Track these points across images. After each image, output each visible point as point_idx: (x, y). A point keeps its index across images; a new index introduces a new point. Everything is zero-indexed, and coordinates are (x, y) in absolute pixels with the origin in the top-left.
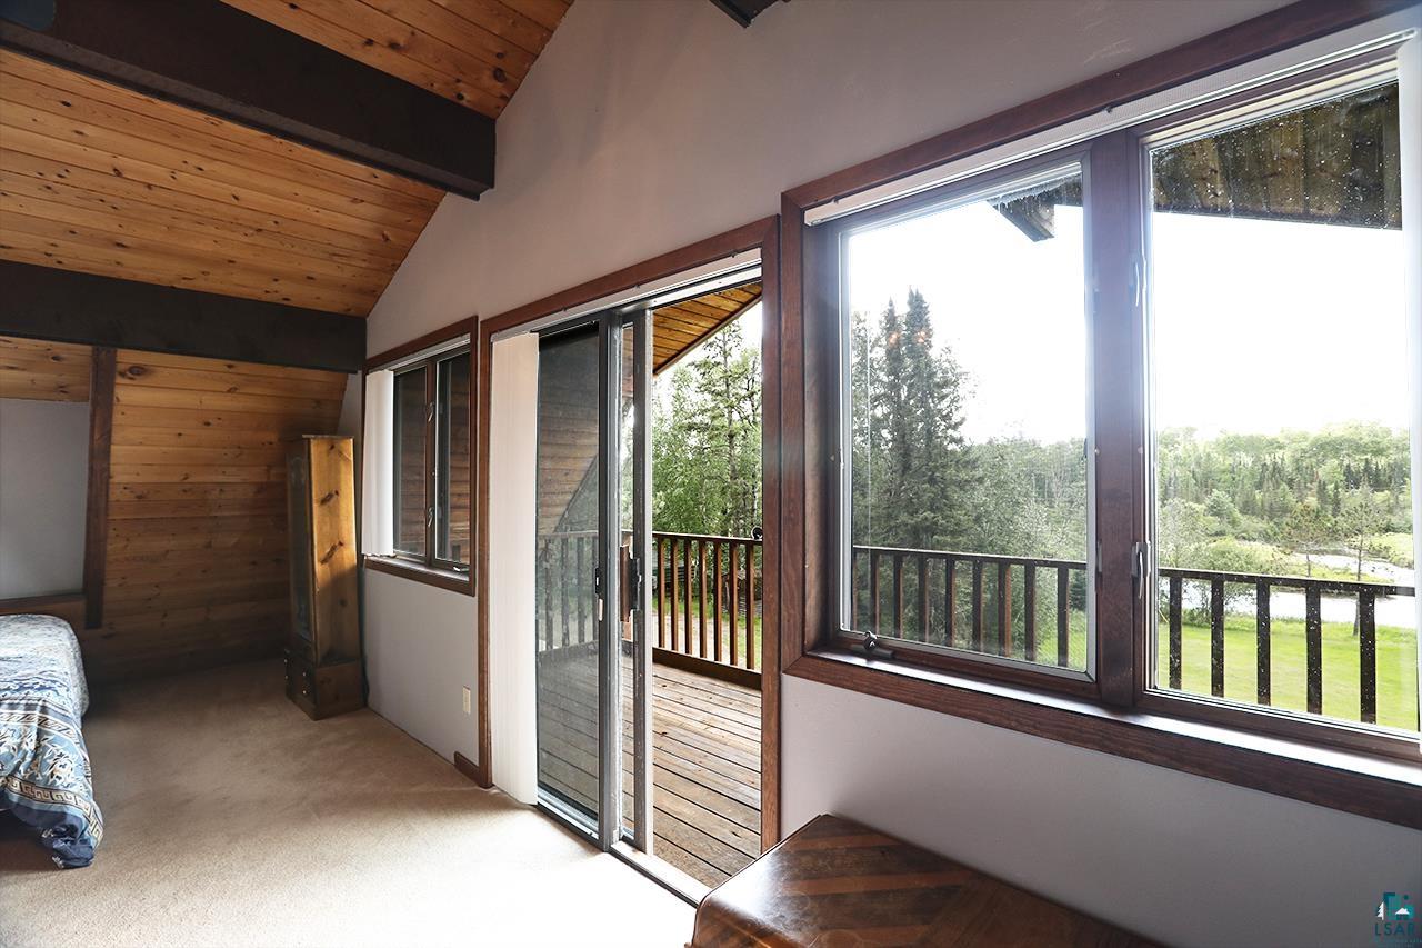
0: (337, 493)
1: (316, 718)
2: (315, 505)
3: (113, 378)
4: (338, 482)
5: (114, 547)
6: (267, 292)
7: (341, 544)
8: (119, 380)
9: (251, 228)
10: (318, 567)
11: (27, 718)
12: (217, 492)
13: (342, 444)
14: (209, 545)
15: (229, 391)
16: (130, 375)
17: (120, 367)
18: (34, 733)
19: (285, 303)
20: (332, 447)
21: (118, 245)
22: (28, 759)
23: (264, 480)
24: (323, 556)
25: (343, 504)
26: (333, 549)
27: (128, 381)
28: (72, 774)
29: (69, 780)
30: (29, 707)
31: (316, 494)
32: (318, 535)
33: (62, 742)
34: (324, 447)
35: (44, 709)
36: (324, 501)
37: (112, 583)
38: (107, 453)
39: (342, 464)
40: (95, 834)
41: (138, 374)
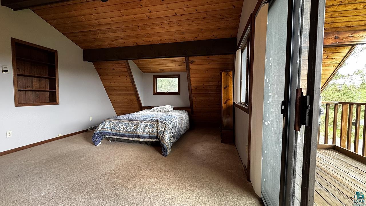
0: (228, 86)
1: (222, 142)
2: (223, 89)
3: (189, 64)
4: (228, 83)
5: (194, 99)
6: (211, 36)
7: (229, 99)
8: (190, 64)
9: (202, 18)
10: (223, 105)
11: (163, 126)
12: (209, 88)
13: (230, 73)
14: (209, 100)
15: (209, 64)
16: (191, 63)
17: (190, 61)
18: (164, 129)
19: (216, 38)
20: (227, 74)
21: (183, 33)
22: (162, 133)
23: (218, 85)
24: (224, 102)
25: (230, 89)
26: (227, 100)
27: (191, 64)
28: (167, 138)
29: (166, 139)
30: (164, 124)
31: (223, 86)
32: (224, 97)
33: (167, 131)
34: (225, 74)
35: (166, 125)
36: (225, 88)
37: (194, 106)
38: (190, 79)
39: (229, 78)
40: (169, 151)
41: (193, 62)
